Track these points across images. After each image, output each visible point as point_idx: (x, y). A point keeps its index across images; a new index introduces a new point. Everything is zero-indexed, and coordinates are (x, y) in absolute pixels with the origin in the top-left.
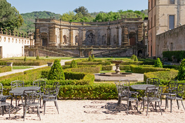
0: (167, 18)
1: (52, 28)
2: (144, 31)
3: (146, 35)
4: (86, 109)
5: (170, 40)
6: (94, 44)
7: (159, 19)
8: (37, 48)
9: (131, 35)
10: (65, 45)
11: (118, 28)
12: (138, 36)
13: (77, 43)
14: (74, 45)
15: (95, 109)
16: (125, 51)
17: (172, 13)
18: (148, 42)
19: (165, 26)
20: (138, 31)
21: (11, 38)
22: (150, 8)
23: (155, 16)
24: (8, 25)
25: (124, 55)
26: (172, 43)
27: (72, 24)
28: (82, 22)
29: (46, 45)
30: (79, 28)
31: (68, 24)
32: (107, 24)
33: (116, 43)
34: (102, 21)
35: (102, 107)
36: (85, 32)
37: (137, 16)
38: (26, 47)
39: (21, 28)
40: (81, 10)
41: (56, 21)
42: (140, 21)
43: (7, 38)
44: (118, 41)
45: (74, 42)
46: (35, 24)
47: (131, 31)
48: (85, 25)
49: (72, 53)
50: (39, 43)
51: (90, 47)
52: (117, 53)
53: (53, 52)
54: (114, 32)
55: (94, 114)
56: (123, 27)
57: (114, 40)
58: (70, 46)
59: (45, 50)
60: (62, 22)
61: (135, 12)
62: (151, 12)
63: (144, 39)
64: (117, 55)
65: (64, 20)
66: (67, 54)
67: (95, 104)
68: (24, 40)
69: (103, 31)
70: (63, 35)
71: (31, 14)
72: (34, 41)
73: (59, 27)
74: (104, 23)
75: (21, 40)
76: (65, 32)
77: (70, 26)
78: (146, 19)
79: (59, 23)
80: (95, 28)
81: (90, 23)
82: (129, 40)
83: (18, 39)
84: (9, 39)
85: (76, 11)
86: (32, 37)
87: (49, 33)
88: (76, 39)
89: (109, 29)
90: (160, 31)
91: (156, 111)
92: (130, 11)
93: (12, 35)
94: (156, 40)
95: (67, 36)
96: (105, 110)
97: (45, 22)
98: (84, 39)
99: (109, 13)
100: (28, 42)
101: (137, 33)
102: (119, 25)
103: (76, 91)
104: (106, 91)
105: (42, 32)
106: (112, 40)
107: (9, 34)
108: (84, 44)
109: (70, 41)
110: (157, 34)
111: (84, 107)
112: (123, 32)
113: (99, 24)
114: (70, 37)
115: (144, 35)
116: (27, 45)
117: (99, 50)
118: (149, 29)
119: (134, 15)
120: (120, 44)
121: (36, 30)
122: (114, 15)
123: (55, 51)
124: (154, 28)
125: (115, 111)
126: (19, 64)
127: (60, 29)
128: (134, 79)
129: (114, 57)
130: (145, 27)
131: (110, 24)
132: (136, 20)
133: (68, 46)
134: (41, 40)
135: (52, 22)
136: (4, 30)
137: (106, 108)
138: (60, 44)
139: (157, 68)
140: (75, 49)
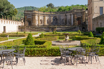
0: (98, 9)
1: (34, 15)
2: (86, 16)
3: (87, 19)
4: (41, 62)
5: (100, 21)
6: (58, 24)
7: (94, 9)
8: (25, 27)
9: (78, 19)
10: (41, 25)
11: (71, 15)
12: (82, 19)
13: (48, 24)
14: (46, 25)
15: (47, 62)
16: (75, 28)
17: (101, 6)
18: (88, 22)
19: (98, 13)
20: (82, 16)
21: (11, 22)
22: (89, 3)
23: (92, 8)
24: (9, 14)
25: (75, 30)
26: (101, 23)
27: (45, 13)
28: (51, 12)
29: (31, 25)
30: (49, 15)
31: (42, 13)
32: (65, 13)
33: (70, 23)
34: (62, 11)
35: (52, 61)
36: (52, 18)
37: (82, 8)
38: (19, 26)
39: (16, 16)
40: (50, 5)
41: (36, 12)
42: (83, 11)
43: (8, 21)
44: (71, 23)
45: (46, 23)
46: (24, 13)
47: (78, 16)
48: (52, 13)
49: (45, 29)
50: (26, 24)
51: (55, 26)
52: (70, 29)
53: (34, 29)
54: (69, 17)
55: (45, 65)
56: (74, 14)
57: (69, 22)
58: (44, 26)
59: (30, 28)
60: (39, 12)
61: (81, 6)
62: (89, 5)
63: (86, 21)
64: (70, 30)
65: (40, 11)
66: (42, 30)
67: (48, 59)
68: (18, 23)
69: (63, 17)
70: (40, 19)
71: (23, 8)
72: (24, 23)
73: (38, 15)
74: (63, 12)
75: (16, 22)
76: (41, 18)
77: (44, 15)
78: (87, 9)
79: (37, 12)
80: (58, 15)
81: (55, 12)
82: (77, 21)
83: (15, 22)
84: (10, 22)
85: (47, 6)
86: (23, 21)
87: (32, 19)
88: (47, 22)
89: (66, 15)
90: (95, 16)
91: (83, 63)
92: (78, 5)
93: (11, 20)
94: (92, 21)
95: (42, 20)
96: (53, 63)
97: (29, 12)
98: (52, 22)
99: (66, 7)
100: (20, 24)
101: (82, 18)
102: (72, 13)
103: (38, 52)
104: (55, 51)
105: (28, 18)
106: (68, 22)
107: (10, 19)
108: (52, 24)
109: (44, 23)
110: (93, 18)
111: (41, 61)
112: (74, 17)
113: (60, 13)
114: (44, 21)
115: (86, 18)
116: (20, 25)
117: (60, 27)
118: (88, 15)
119: (80, 7)
120: (72, 24)
121: (25, 17)
122: (69, 8)
123: (35, 28)
124: (91, 14)
125: (58, 63)
126: (14, 36)
127: (38, 16)
128: (75, 44)
129: (69, 31)
130: (86, 14)
131: (66, 13)
132: (81, 10)
133: (43, 26)
134: (28, 22)
135: (34, 12)
136: (7, 17)
137: (54, 62)
138: (39, 24)
139: (90, 37)
140: (47, 27)
